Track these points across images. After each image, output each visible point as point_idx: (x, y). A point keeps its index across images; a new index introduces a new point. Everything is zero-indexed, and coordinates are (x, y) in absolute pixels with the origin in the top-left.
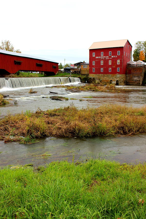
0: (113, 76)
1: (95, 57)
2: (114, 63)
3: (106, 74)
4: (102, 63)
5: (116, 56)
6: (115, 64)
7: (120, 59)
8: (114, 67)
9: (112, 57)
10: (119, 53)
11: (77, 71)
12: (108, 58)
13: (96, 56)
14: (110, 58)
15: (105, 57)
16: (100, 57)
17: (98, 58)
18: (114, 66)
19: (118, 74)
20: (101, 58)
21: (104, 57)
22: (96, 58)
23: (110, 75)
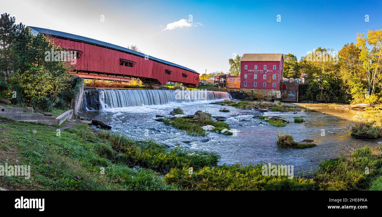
0: (268, 91)
2: (269, 77)
3: (260, 89)
4: (256, 77)
5: (271, 70)
6: (270, 79)
7: (276, 74)
9: (267, 71)
10: (275, 67)
12: (262, 72)
13: (248, 69)
14: (264, 72)
16: (253, 70)
18: (269, 81)
19: (273, 89)
20: (254, 72)
21: (258, 71)
22: (249, 71)
23: (265, 90)
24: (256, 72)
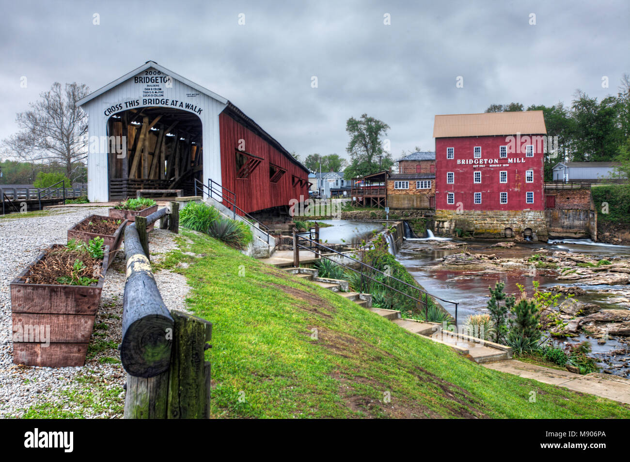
0: (515, 215)
1: (455, 160)
2: (516, 179)
3: (491, 209)
4: (477, 177)
5: (520, 159)
6: (518, 181)
7: (535, 168)
8: (516, 189)
9: (510, 161)
11: (376, 199)
12: (496, 164)
13: (456, 158)
14: (502, 164)
15: (488, 162)
16: (471, 161)
17: (463, 162)
18: (515, 187)
19: (529, 209)
20: (474, 164)
21: (484, 162)
22: (459, 162)
23: (506, 213)
24: (479, 164)
